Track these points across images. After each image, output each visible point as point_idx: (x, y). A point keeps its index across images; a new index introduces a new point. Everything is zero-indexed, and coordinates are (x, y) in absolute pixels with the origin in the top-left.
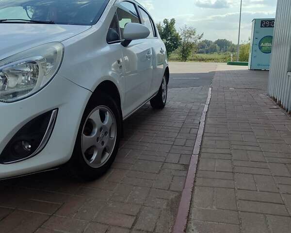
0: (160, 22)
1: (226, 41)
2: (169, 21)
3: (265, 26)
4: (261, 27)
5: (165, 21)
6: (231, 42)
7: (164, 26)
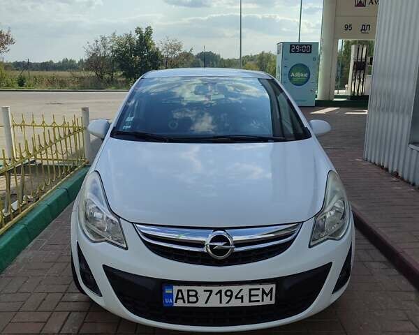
0: (131, 32)
1: (212, 54)
2: (144, 31)
3: (295, 51)
4: (291, 52)
5: (138, 31)
6: (219, 56)
7: (137, 37)
